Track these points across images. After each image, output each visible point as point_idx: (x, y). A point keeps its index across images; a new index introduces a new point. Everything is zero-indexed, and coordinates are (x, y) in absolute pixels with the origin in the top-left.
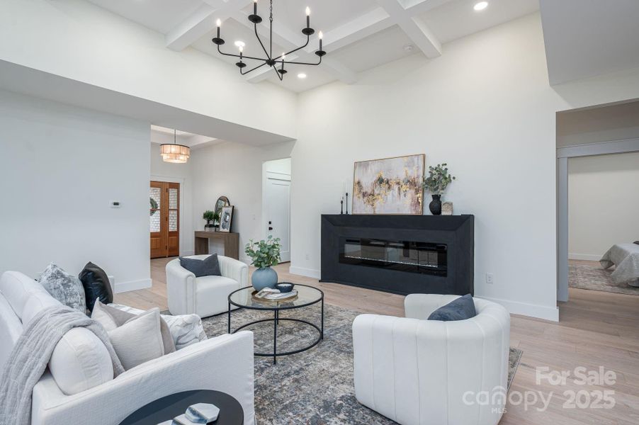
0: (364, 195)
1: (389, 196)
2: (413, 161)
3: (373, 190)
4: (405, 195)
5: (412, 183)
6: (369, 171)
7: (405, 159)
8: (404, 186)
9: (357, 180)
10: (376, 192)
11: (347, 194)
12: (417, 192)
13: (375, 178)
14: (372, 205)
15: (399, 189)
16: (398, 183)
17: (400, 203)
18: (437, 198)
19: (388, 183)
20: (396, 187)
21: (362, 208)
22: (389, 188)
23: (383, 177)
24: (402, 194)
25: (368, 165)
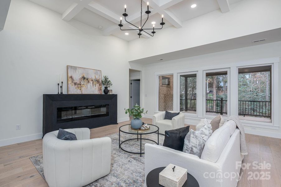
0: (75, 84)
1: (88, 86)
2: (97, 73)
3: (80, 82)
4: (95, 86)
5: (98, 81)
6: (77, 72)
7: (94, 71)
8: (95, 82)
9: (69, 75)
10: (82, 83)
11: (62, 83)
12: (100, 85)
13: (81, 76)
14: (81, 89)
15: (93, 83)
16: (92, 81)
17: (93, 89)
18: (106, 88)
19: (87, 79)
20: (91, 82)
21: (74, 91)
22: (88, 82)
23: (85, 77)
24: (94, 86)
25: (76, 69)
